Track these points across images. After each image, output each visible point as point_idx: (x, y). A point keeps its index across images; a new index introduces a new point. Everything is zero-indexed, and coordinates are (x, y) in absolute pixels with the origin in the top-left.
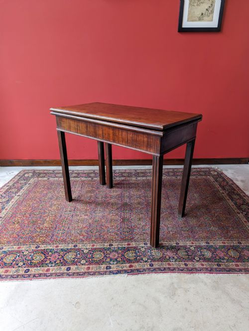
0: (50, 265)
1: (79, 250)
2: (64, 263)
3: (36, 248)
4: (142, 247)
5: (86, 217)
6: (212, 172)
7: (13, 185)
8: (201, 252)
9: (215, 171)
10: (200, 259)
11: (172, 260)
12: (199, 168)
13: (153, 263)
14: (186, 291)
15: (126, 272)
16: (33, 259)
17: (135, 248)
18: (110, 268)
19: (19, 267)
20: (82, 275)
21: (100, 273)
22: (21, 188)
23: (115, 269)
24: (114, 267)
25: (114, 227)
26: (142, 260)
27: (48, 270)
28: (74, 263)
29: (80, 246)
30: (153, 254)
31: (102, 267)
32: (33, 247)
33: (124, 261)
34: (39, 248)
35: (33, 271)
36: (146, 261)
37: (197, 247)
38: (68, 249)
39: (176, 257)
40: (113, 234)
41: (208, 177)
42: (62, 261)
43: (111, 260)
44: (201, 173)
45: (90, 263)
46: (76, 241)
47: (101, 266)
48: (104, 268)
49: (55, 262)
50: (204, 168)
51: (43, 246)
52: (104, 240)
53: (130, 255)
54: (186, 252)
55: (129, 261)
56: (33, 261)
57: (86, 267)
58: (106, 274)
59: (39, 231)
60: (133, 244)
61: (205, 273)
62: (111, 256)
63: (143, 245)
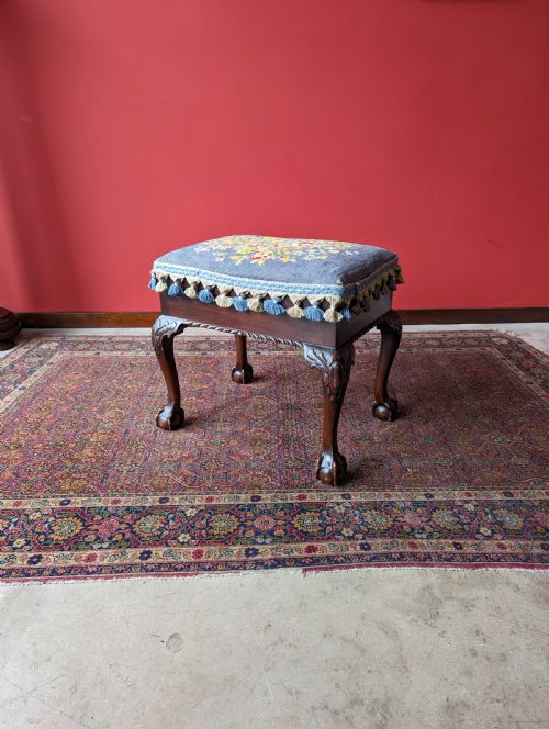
0: (96, 546)
1: (173, 509)
2: (134, 541)
3: (62, 504)
4: (338, 504)
6: (495, 340)
7: (12, 366)
8: (494, 517)
9: (501, 336)
10: (493, 532)
11: (417, 536)
12: (462, 332)
13: (369, 541)
14: (468, 606)
15: (297, 562)
16: (53, 532)
17: (320, 506)
18: (256, 552)
19: (15, 549)
20: (182, 569)
21: (230, 566)
22: (31, 373)
23: (270, 556)
24: (266, 551)
25: (261, 457)
26: (340, 534)
27: (91, 558)
28: (159, 540)
29: (176, 500)
30: (369, 519)
31: (235, 552)
32: (54, 503)
34: (69, 506)
35: (51, 559)
36: (350, 538)
37: (481, 504)
38: (144, 507)
39: (428, 529)
40: (261, 473)
41: (488, 349)
42: (127, 537)
43: (257, 533)
44: (468, 341)
45: (202, 542)
46: (166, 489)
47: (231, 548)
48: (239, 553)
49: (110, 538)
50: (474, 332)
51: (79, 500)
52: (239, 487)
53: (308, 521)
54: (454, 515)
55: (305, 536)
56: (52, 536)
57: (192, 550)
58: (245, 569)
59: (70, 465)
60: (314, 497)
61: (511, 566)
62: (257, 524)
63: (340, 500)
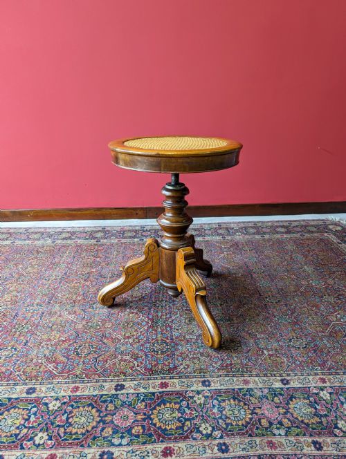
1: (37, 401)
4: (198, 393)
5: (71, 317)
6: (331, 227)
9: (336, 224)
11: (276, 432)
12: (304, 221)
13: (227, 441)
25: (131, 340)
29: (42, 391)
30: (227, 412)
33: (150, 436)
36: (209, 436)
38: (10, 399)
39: (285, 421)
40: (128, 358)
41: (326, 234)
43: (115, 432)
44: (309, 228)
46: (36, 377)
47: (86, 451)
50: (313, 220)
52: (105, 374)
53: (166, 416)
54: (311, 405)
60: (175, 385)
62: (117, 420)
63: (200, 387)
